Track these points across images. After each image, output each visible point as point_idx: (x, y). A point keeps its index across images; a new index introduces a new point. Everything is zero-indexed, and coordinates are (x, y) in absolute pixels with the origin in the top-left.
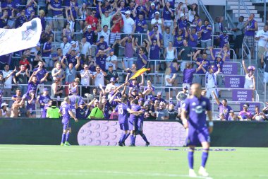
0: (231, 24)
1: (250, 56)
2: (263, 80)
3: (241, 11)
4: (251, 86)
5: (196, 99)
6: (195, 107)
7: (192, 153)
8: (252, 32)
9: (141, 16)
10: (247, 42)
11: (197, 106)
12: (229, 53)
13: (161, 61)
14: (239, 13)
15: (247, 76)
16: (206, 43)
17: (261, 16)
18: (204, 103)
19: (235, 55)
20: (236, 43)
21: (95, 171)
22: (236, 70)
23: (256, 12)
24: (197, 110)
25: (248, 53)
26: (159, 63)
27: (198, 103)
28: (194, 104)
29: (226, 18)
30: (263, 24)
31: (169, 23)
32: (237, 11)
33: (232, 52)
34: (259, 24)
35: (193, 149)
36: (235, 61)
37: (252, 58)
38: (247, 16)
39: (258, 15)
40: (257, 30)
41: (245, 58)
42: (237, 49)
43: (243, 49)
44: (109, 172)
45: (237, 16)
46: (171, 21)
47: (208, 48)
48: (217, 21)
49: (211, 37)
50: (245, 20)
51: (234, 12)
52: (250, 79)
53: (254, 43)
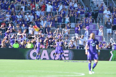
0: (93, 8)
1: (101, 22)
2: (107, 32)
3: (97, 2)
4: (101, 34)
5: (93, 40)
6: (92, 43)
7: (90, 64)
8: (102, 11)
9: (55, 4)
10: (100, 16)
11: (93, 43)
12: (92, 20)
13: (62, 23)
14: (96, 3)
15: (100, 30)
16: (82, 16)
17: (106, 4)
18: (96, 42)
19: (95, 21)
20: (95, 16)
21: (34, 71)
22: (95, 27)
23: (104, 2)
24: (93, 45)
25: (100, 20)
26: (61, 24)
27: (93, 41)
28: (91, 42)
29: (91, 5)
30: (107, 8)
31: (66, 7)
32: (95, 2)
33: (93, 20)
34: (105, 8)
35: (91, 62)
36: (94, 24)
37: (102, 22)
38: (100, 4)
39: (105, 4)
40: (104, 10)
41: (99, 22)
42: (95, 19)
43: (98, 19)
44: (40, 71)
45: (95, 4)
46: (67, 6)
47: (83, 18)
48: (87, 6)
49: (84, 14)
50: (99, 6)
51: (94, 2)
52: (101, 31)
53: (103, 16)
